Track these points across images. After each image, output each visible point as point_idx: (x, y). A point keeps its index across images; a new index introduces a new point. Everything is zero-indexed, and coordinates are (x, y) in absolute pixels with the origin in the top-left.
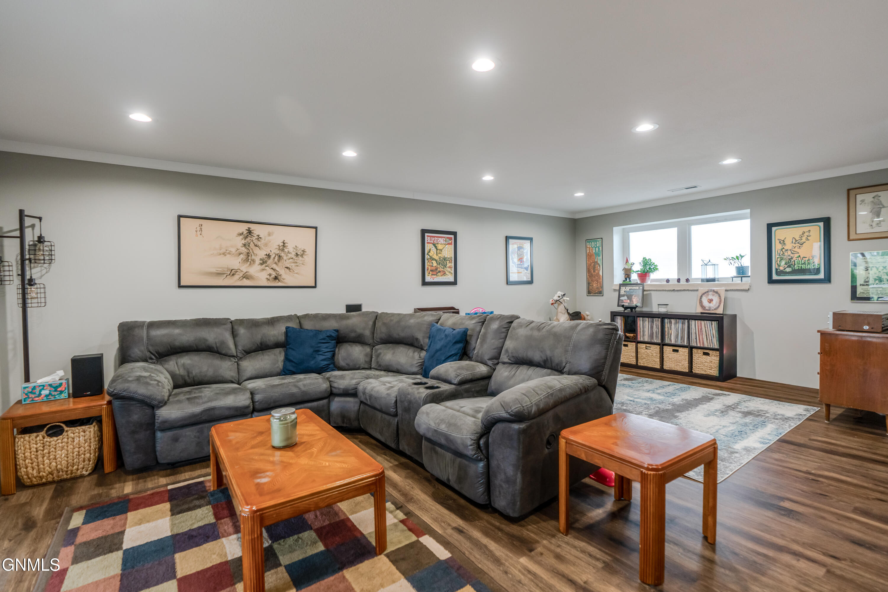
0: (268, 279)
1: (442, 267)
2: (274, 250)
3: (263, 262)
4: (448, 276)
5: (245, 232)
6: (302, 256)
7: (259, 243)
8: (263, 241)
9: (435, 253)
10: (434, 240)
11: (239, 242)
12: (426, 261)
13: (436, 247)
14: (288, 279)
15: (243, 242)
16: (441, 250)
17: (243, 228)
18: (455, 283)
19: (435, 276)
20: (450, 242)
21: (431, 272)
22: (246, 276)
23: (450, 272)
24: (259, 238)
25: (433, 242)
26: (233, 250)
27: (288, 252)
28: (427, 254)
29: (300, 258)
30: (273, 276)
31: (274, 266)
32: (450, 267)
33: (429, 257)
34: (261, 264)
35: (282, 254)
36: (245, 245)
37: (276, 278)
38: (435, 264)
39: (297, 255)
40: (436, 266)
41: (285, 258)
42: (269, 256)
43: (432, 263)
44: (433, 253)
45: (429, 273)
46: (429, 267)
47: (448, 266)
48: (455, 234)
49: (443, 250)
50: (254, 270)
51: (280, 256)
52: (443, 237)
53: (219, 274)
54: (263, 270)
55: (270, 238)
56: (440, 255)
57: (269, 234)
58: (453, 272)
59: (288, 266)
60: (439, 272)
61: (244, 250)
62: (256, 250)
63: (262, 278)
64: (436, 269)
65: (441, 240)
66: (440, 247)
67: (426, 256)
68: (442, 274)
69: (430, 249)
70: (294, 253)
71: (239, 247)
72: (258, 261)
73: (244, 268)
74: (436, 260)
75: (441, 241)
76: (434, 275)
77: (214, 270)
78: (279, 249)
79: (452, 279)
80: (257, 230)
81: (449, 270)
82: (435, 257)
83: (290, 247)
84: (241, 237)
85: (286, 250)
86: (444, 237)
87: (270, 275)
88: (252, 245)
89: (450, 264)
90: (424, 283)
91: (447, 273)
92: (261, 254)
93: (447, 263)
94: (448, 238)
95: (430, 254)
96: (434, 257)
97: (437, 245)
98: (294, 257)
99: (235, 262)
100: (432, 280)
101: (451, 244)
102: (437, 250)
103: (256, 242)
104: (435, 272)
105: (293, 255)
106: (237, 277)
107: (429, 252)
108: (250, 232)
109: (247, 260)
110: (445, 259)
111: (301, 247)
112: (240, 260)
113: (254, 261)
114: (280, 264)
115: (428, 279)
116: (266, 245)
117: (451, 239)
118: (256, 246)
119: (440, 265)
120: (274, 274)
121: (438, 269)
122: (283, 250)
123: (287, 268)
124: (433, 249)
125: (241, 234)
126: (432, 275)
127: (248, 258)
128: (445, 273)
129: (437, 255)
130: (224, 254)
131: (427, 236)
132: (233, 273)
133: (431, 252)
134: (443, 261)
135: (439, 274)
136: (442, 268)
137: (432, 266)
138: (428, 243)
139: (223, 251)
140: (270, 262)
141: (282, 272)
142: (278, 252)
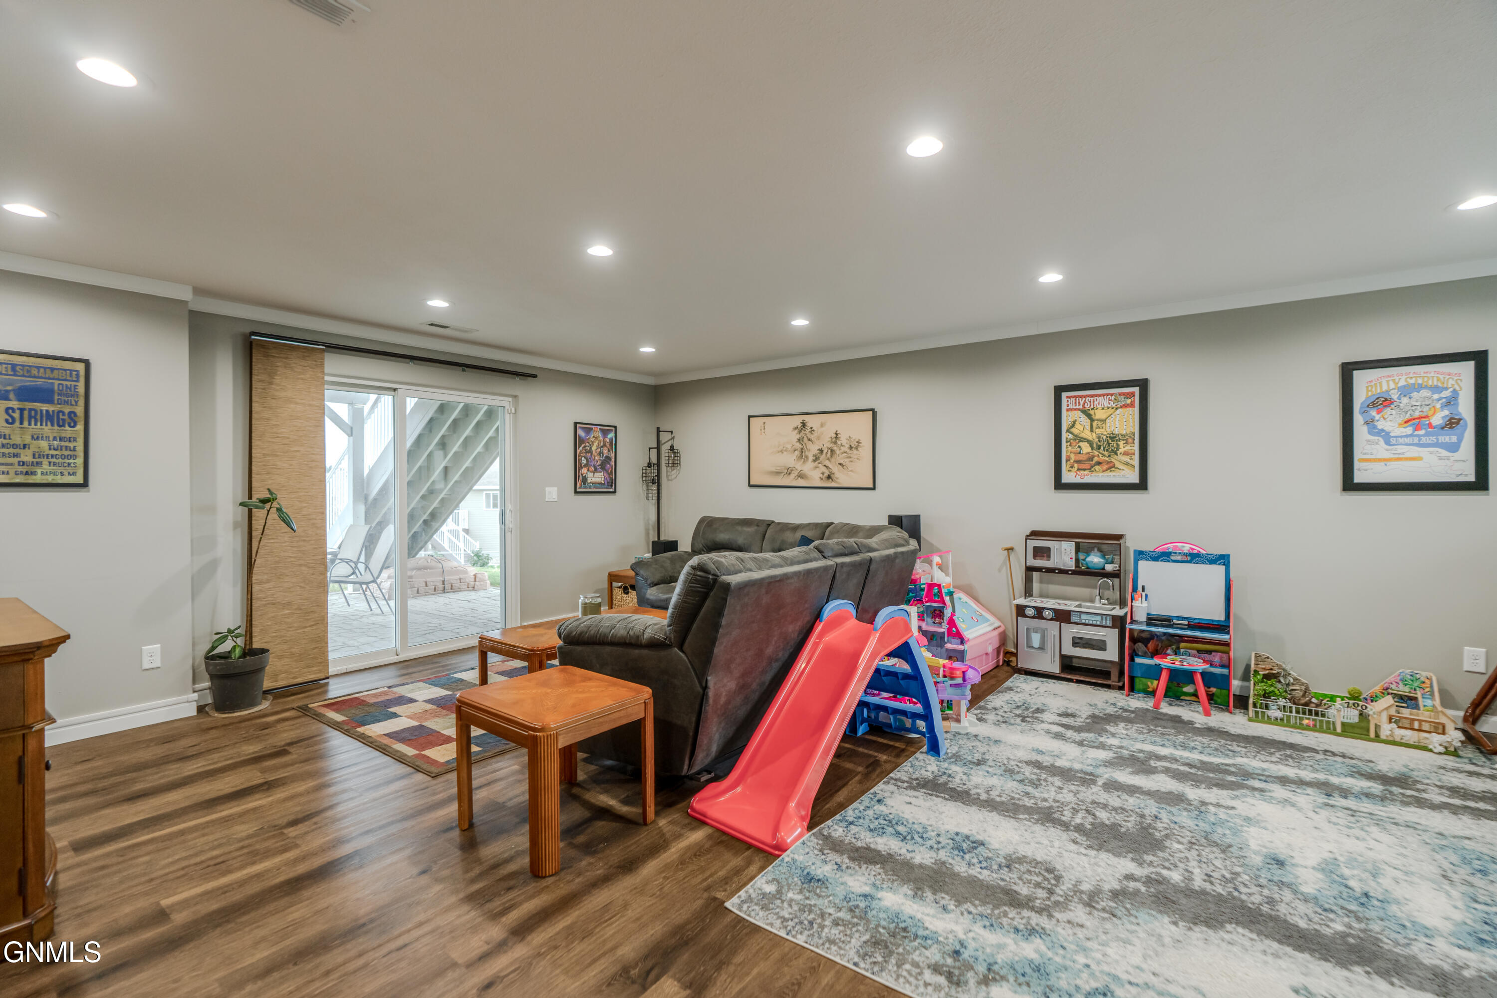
0: (821, 479)
1: (1106, 453)
2: (826, 444)
3: (816, 459)
4: (1123, 473)
5: (800, 425)
6: (856, 448)
7: (811, 437)
8: (815, 434)
9: (1088, 427)
10: (1085, 402)
11: (795, 436)
12: (1064, 445)
13: (1089, 416)
14: (842, 478)
15: (798, 436)
16: (1104, 421)
17: (797, 421)
18: (1142, 485)
19: (1087, 472)
20: (1129, 401)
21: (1076, 465)
22: (801, 476)
23: (1127, 464)
24: (812, 431)
25: (1081, 407)
26: (789, 446)
27: (842, 445)
28: (1068, 431)
29: (855, 451)
30: (826, 475)
31: (827, 463)
32: (1126, 454)
33: (1071, 436)
34: (814, 461)
35: (835, 448)
36: (799, 440)
37: (829, 477)
38: (1086, 448)
39: (851, 447)
40: (1089, 453)
41: (838, 452)
42: (821, 451)
43: (1079, 447)
44: (1081, 428)
45: (1072, 467)
46: (1073, 457)
47: (1122, 450)
48: (1143, 385)
49: (1108, 421)
50: (808, 467)
51: (832, 451)
52: (1107, 395)
53: (778, 473)
54: (816, 467)
55: (823, 429)
56: (1099, 431)
57: (822, 425)
58: (1136, 461)
59: (841, 462)
60: (1099, 463)
61: (798, 446)
62: (810, 445)
63: (815, 476)
64: (1091, 459)
65: (1102, 403)
66: (1099, 414)
67: (1064, 435)
68: (1105, 467)
69: (1075, 422)
70: (848, 446)
71: (795, 443)
72: (811, 458)
73: (799, 466)
74: (1088, 441)
75: (1105, 402)
76: (1084, 470)
77: (774, 469)
78: (832, 442)
79: (1133, 477)
80: (811, 421)
81: (1126, 459)
82: (1087, 434)
83: (843, 440)
84: (796, 431)
85: (839, 442)
86: (1112, 395)
87: (823, 473)
88: (805, 439)
89: (1128, 448)
90: (1059, 485)
91: (1118, 465)
92: (813, 449)
93: (1118, 445)
94: (1120, 394)
95: (1073, 430)
96: (1083, 435)
97: (1091, 412)
98: (848, 451)
99: (790, 460)
100: (1078, 480)
101: (1132, 405)
102: (1092, 420)
103: (809, 435)
104: (1089, 464)
105: (846, 448)
106: (792, 476)
107: (1073, 426)
108: (804, 424)
109: (801, 457)
110: (1113, 437)
111: (856, 437)
112: (795, 457)
113: (807, 457)
114: (833, 460)
115: (1068, 477)
116: (818, 438)
117: (1133, 394)
118: (809, 440)
119: (1101, 451)
120: (827, 473)
121: (1096, 459)
122: (835, 443)
123: (840, 464)
124: (1084, 420)
125: (796, 428)
126: (1079, 469)
127: (802, 456)
128: (1114, 466)
129: (1092, 430)
130: (782, 451)
131: (1067, 397)
132: (789, 471)
133: (1077, 425)
134: (1110, 444)
135: (1097, 468)
136: (1104, 455)
137: (1080, 453)
138: (1068, 410)
139: (781, 448)
140: (822, 457)
141: (835, 469)
142: (830, 445)
